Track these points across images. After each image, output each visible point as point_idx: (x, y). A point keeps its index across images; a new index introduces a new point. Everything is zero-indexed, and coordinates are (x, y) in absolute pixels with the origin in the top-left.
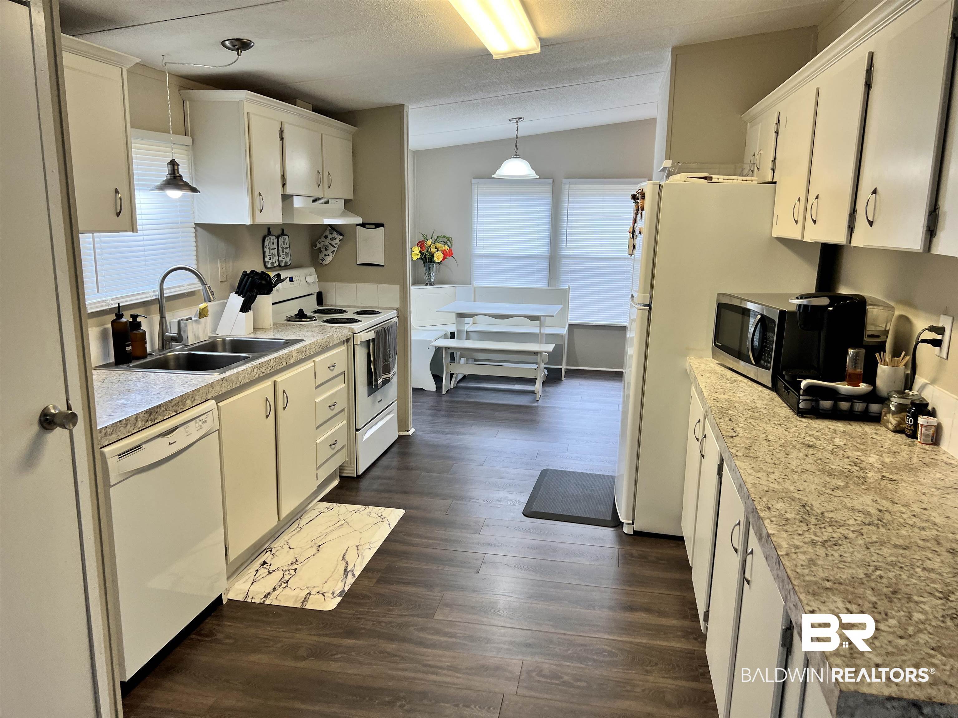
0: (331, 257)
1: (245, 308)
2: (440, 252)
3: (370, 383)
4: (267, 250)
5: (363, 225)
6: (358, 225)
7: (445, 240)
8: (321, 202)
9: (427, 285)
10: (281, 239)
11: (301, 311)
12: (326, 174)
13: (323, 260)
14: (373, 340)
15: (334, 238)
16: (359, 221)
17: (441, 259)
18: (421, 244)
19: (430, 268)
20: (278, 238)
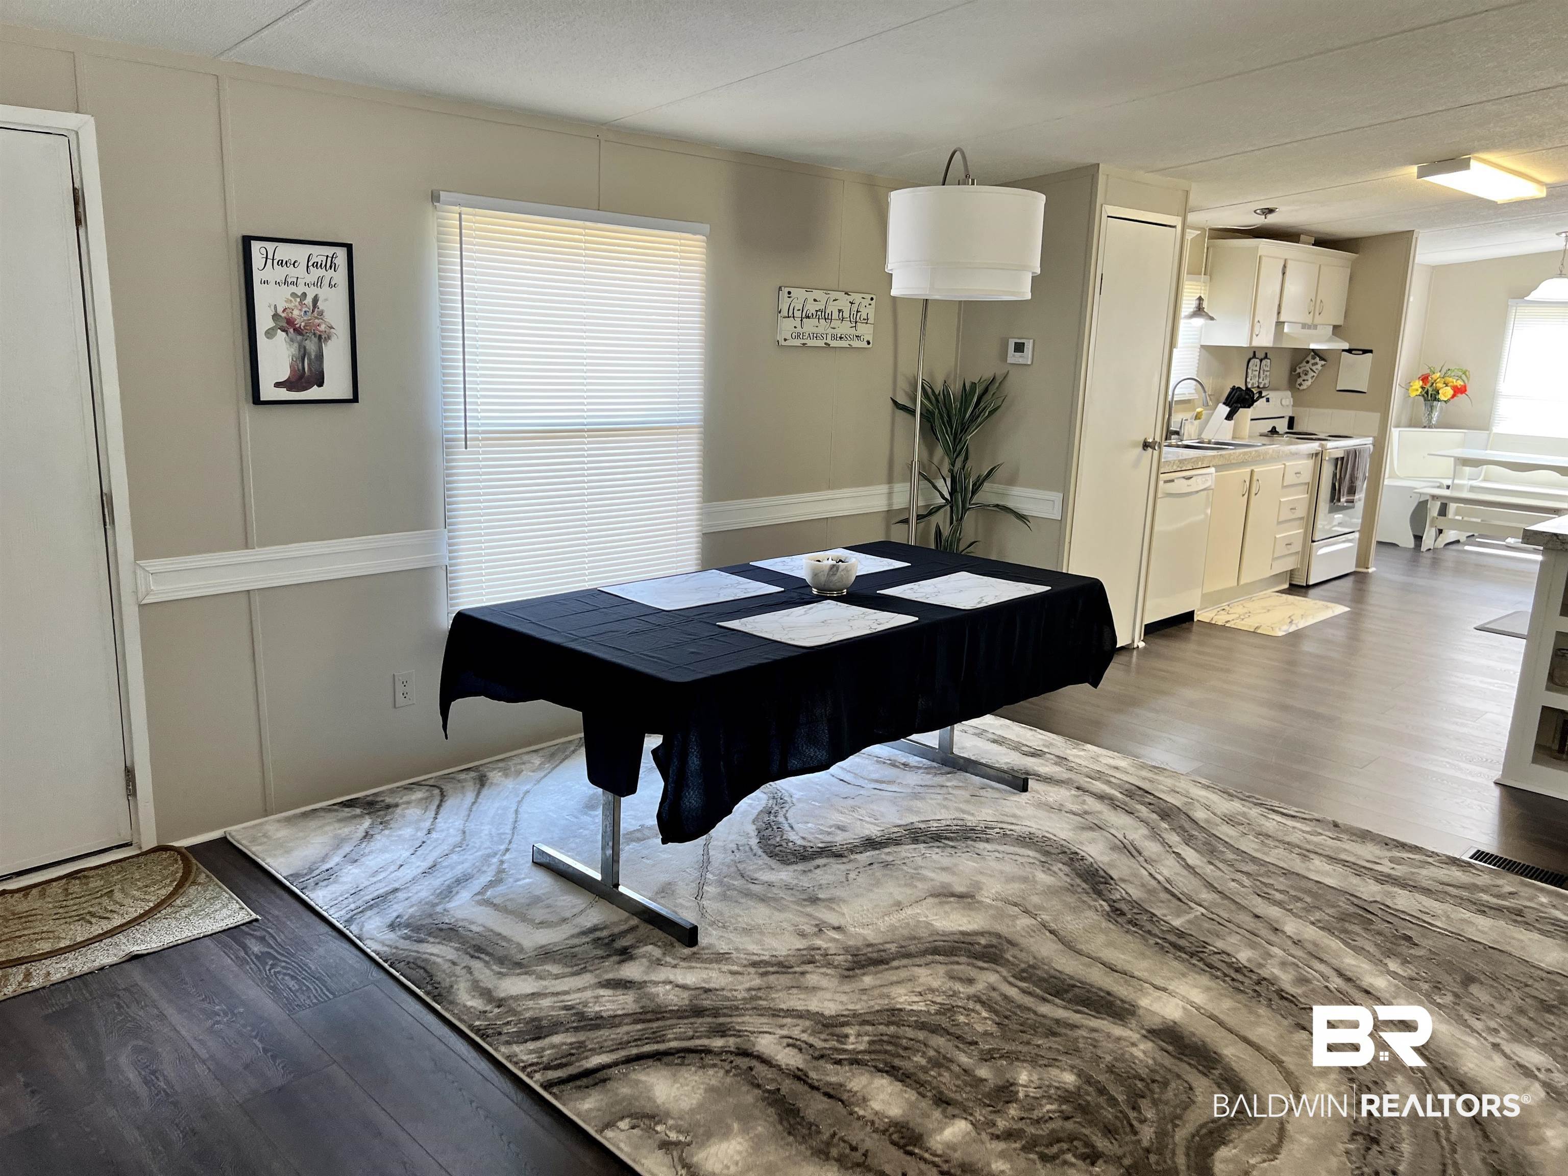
0: (1309, 383)
1: (1229, 417)
2: (1449, 389)
3: (1332, 499)
4: (1250, 371)
5: (1349, 351)
6: (1344, 350)
7: (1461, 373)
8: (1309, 327)
9: (1425, 427)
10: (1264, 362)
11: (1274, 428)
12: (1319, 301)
13: (1300, 385)
14: (1342, 458)
15: (1316, 364)
16: (1346, 346)
17: (1449, 396)
18: (1425, 379)
19: (1432, 407)
20: (1261, 361)
